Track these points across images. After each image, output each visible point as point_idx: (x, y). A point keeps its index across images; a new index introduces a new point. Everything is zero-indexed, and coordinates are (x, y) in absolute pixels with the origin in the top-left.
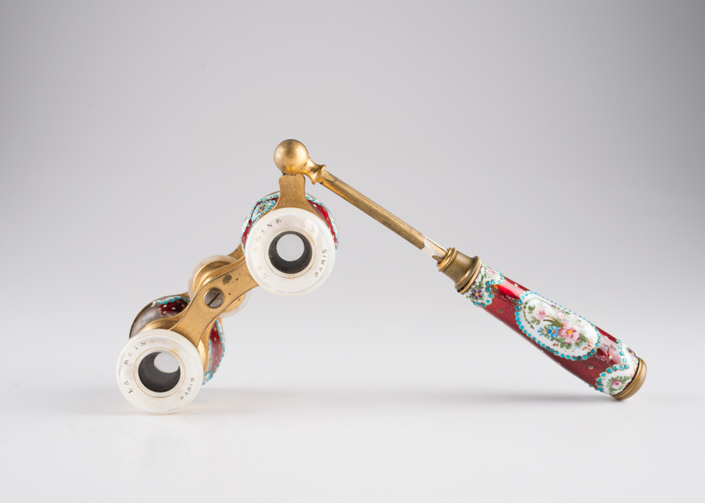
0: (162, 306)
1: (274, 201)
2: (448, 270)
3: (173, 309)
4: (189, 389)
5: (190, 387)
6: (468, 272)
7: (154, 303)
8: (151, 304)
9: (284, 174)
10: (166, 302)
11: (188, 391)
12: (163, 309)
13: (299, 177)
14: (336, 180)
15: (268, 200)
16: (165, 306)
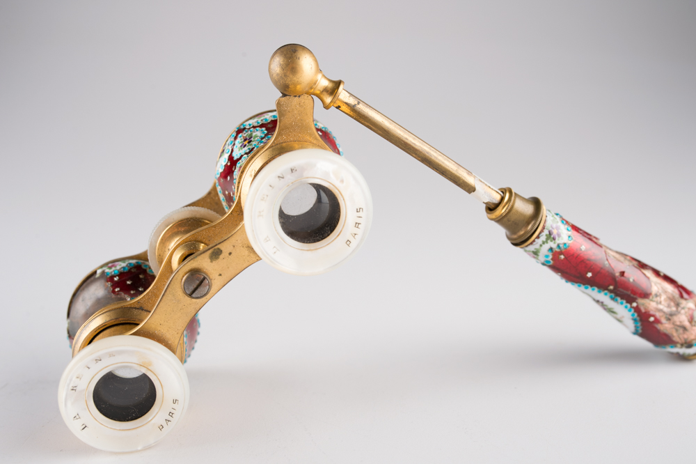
0: (111, 278)
1: (264, 129)
2: (505, 219)
3: (128, 283)
4: (171, 414)
5: (173, 411)
6: (533, 223)
7: (99, 272)
8: (95, 273)
9: (284, 95)
10: (116, 272)
11: (169, 418)
12: (115, 285)
13: (306, 99)
14: (359, 103)
15: (254, 127)
16: (116, 279)
